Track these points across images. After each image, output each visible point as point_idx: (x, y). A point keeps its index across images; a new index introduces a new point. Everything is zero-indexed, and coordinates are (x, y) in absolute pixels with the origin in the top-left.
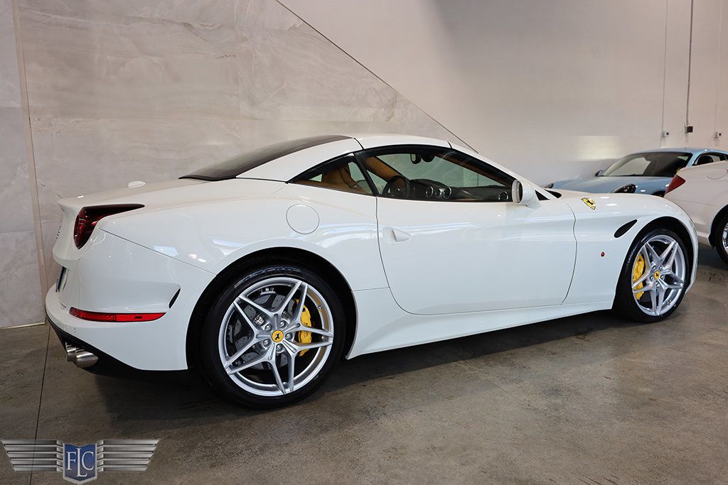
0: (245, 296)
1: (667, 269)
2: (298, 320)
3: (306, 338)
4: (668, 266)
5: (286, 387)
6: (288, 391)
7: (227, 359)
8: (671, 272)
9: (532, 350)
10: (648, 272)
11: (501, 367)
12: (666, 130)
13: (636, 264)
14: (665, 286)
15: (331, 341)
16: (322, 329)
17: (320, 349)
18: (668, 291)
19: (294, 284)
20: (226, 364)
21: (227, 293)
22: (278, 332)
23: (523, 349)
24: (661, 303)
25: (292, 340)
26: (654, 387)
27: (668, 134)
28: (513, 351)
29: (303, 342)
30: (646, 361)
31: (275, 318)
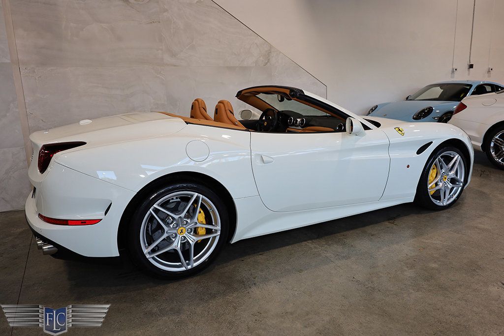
0: (158, 205)
1: (452, 174)
2: (195, 220)
3: (202, 231)
4: (453, 172)
5: (188, 264)
6: (189, 267)
7: (147, 248)
8: (454, 176)
9: (357, 232)
10: (439, 177)
11: (335, 246)
12: (455, 67)
13: (431, 171)
14: (450, 186)
15: (219, 233)
16: (212, 225)
17: (211, 239)
18: (452, 188)
19: (192, 196)
20: (145, 251)
21: (145, 203)
22: (182, 228)
23: (351, 231)
24: (447, 196)
25: (192, 233)
26: (440, 263)
27: (456, 70)
28: (345, 233)
29: (200, 234)
30: (435, 242)
31: (180, 219)
